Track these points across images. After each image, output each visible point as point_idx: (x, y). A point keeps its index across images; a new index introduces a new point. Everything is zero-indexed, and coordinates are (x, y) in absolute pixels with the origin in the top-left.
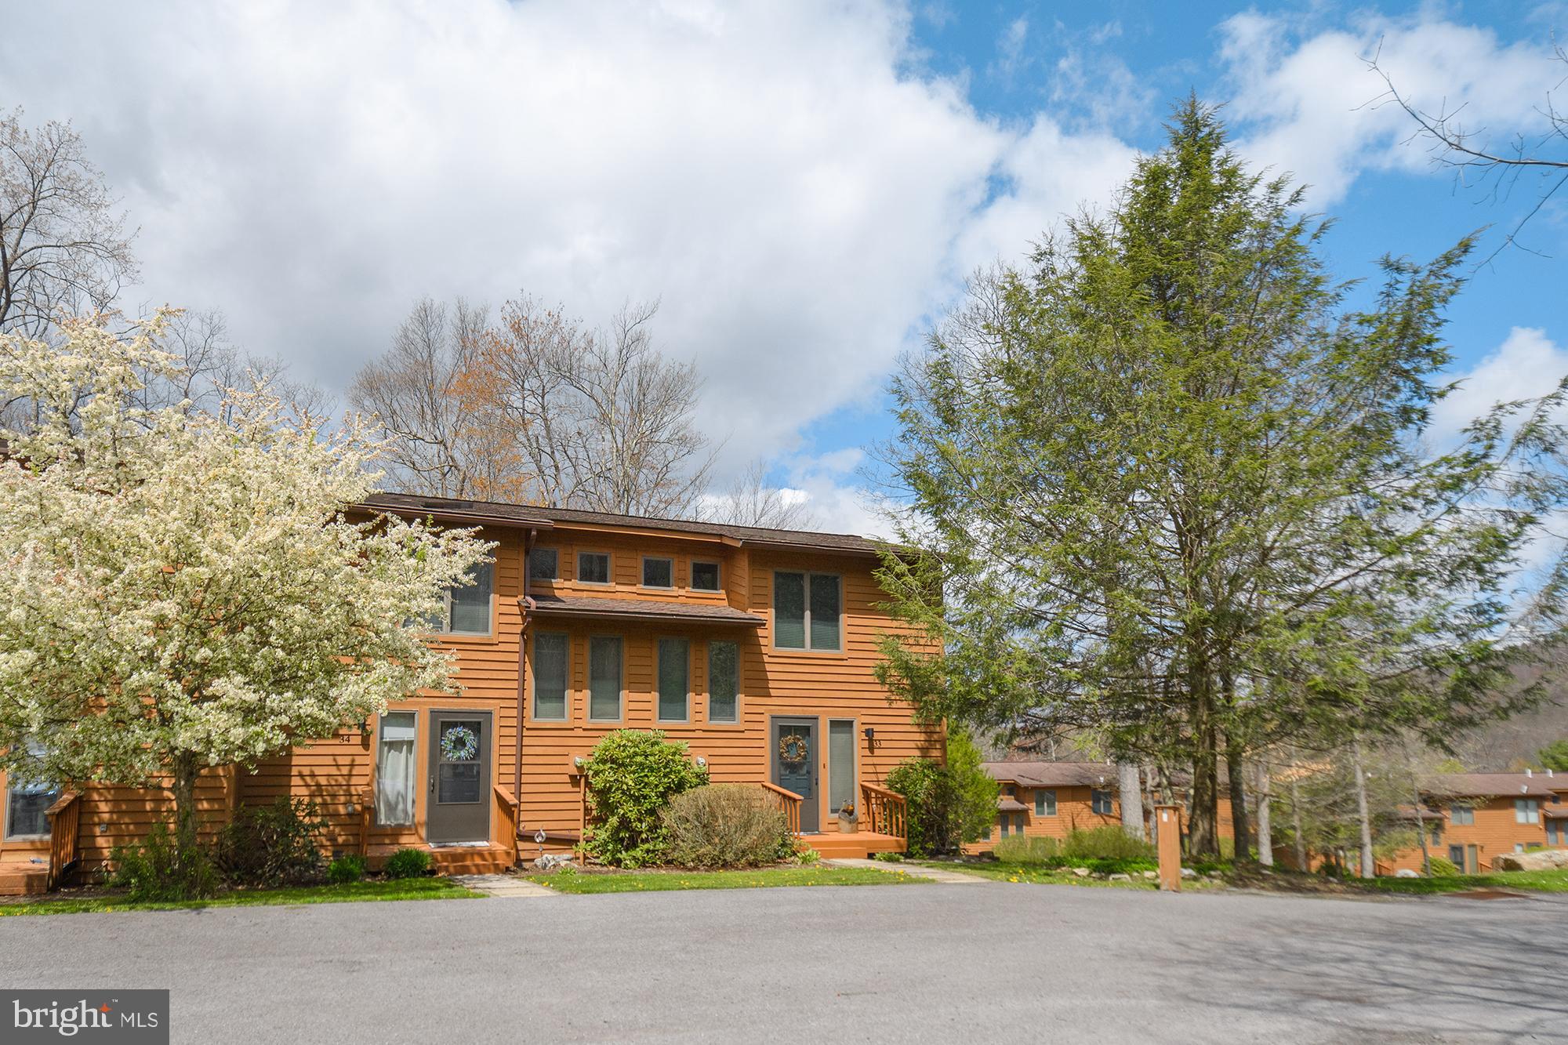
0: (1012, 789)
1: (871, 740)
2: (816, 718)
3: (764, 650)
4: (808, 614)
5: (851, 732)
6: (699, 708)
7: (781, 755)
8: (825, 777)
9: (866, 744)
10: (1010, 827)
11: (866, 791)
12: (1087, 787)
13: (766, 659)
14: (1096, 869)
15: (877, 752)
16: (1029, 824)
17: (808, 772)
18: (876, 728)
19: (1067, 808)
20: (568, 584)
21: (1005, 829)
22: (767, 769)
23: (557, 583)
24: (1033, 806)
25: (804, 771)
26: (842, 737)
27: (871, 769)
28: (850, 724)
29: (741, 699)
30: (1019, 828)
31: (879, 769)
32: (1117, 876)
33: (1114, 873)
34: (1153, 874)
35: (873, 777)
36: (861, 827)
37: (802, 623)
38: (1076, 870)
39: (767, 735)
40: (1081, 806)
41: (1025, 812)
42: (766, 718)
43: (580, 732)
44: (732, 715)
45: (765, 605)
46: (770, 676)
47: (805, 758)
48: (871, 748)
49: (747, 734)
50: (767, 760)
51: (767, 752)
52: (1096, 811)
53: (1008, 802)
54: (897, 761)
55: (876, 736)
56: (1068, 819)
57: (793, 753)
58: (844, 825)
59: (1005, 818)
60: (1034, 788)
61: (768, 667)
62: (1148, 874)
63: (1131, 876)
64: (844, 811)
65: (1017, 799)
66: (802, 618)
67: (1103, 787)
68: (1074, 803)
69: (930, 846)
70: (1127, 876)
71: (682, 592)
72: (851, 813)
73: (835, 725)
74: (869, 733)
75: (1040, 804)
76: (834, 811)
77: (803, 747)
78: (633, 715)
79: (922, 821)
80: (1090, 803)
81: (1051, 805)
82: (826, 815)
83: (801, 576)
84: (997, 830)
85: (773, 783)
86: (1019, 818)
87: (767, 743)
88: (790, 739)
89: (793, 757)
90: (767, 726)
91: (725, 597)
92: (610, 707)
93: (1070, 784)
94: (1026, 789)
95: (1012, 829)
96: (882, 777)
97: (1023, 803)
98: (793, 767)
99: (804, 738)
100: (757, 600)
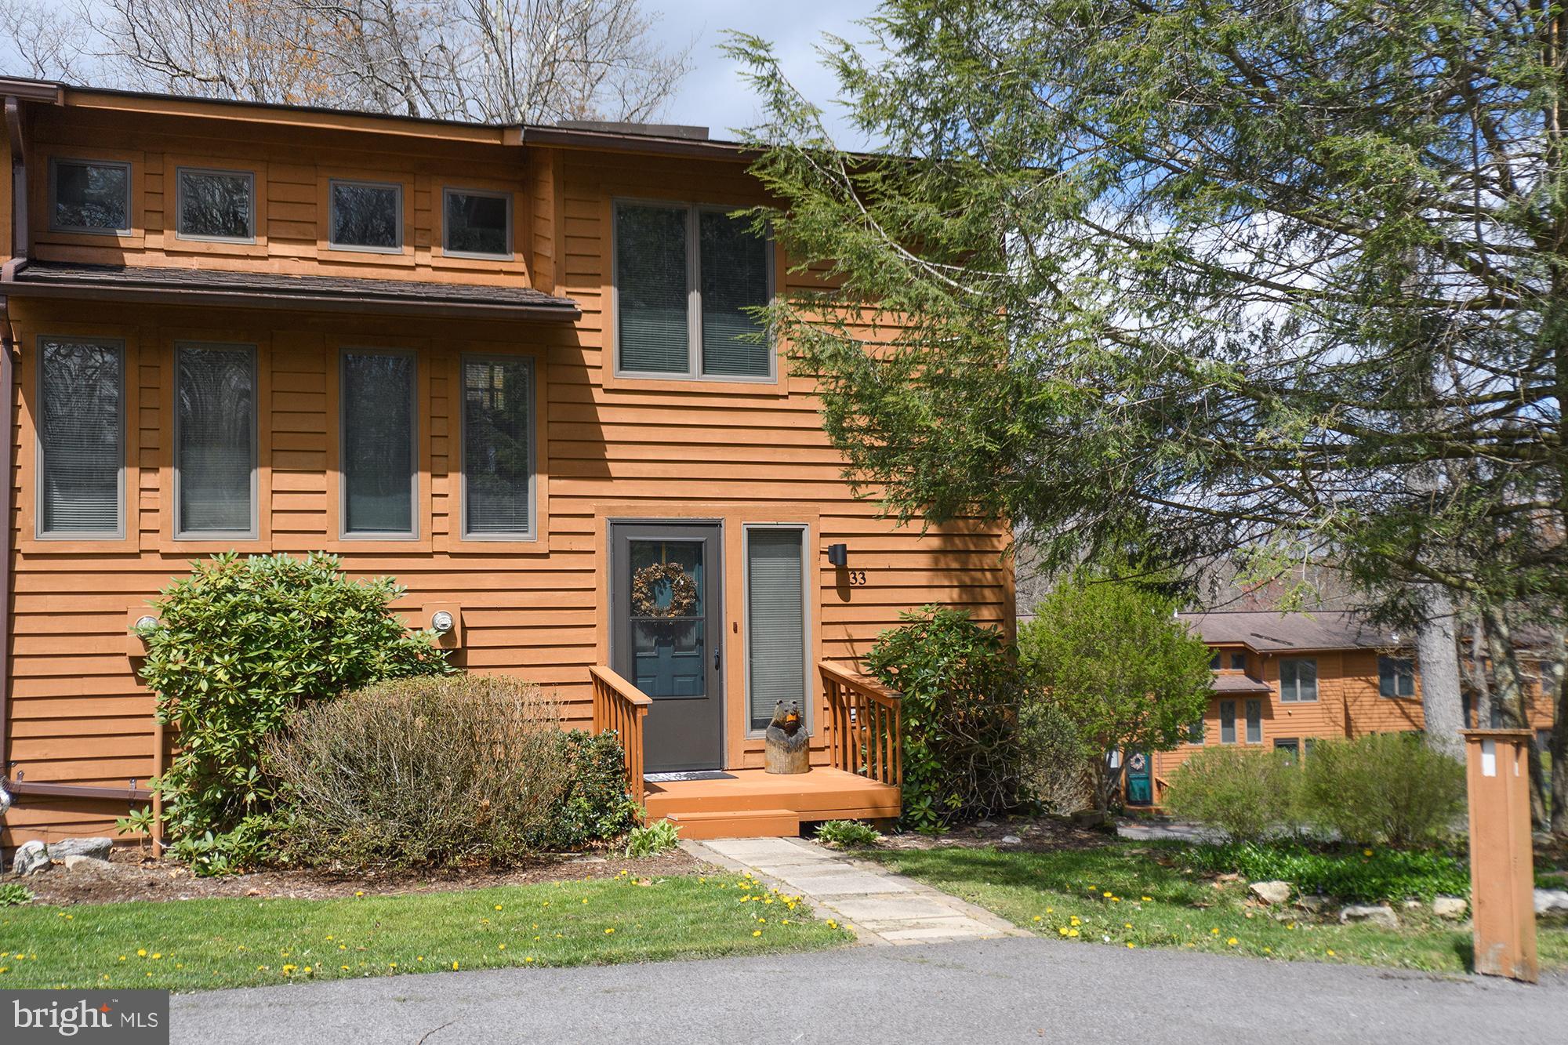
0: (1241, 656)
1: (842, 570)
2: (716, 525)
3: (594, 377)
4: (695, 299)
5: (798, 554)
6: (439, 505)
7: (634, 607)
8: (735, 651)
9: (831, 579)
10: (1237, 722)
11: (831, 682)
12: (1369, 652)
13: (598, 396)
14: (1309, 885)
15: (856, 596)
16: (1270, 716)
17: (700, 642)
18: (852, 544)
19: (1333, 688)
20: (153, 240)
21: (1228, 723)
22: (601, 636)
23: (127, 237)
24: (1276, 685)
25: (690, 639)
26: (773, 566)
27: (839, 633)
28: (793, 537)
29: (541, 485)
30: (1253, 723)
31: (857, 632)
32: (1361, 910)
33: (1357, 900)
34: (1459, 904)
35: (843, 650)
36: (814, 758)
37: (684, 318)
38: (1259, 887)
39: (601, 561)
40: (1359, 684)
41: (1264, 695)
42: (600, 526)
43: (154, 562)
44: (518, 519)
45: (595, 279)
46: (608, 433)
47: (690, 610)
48: (843, 588)
49: (555, 562)
50: (602, 617)
51: (602, 599)
52: (1384, 691)
53: (1229, 679)
54: (895, 614)
55: (852, 562)
56: (1338, 708)
57: (665, 600)
58: (777, 755)
59: (1227, 706)
60: (1279, 656)
61: (603, 415)
62: (1446, 905)
63: (1397, 908)
64: (777, 725)
65: (1249, 674)
66: (684, 306)
67: (1398, 652)
68: (1348, 681)
69: (955, 801)
70: (1387, 910)
71: (423, 258)
72: (793, 728)
73: (762, 540)
74: (838, 555)
75: (1288, 681)
76: (755, 724)
77: (687, 588)
78: (281, 522)
79: (932, 746)
80: (1376, 679)
81: (1309, 682)
82: (739, 734)
83: (681, 215)
84: (1214, 728)
85: (616, 668)
86: (1255, 706)
87: (601, 581)
88: (656, 570)
89: (663, 607)
90: (601, 543)
91: (522, 267)
92: (227, 506)
93: (1340, 647)
94: (1265, 657)
95: (1241, 725)
96: (862, 649)
97: (1259, 681)
98: (666, 633)
99: (689, 568)
100: (579, 266)
